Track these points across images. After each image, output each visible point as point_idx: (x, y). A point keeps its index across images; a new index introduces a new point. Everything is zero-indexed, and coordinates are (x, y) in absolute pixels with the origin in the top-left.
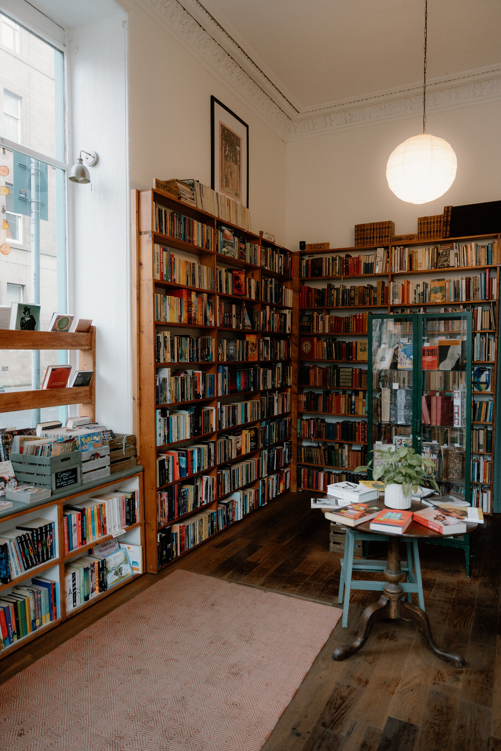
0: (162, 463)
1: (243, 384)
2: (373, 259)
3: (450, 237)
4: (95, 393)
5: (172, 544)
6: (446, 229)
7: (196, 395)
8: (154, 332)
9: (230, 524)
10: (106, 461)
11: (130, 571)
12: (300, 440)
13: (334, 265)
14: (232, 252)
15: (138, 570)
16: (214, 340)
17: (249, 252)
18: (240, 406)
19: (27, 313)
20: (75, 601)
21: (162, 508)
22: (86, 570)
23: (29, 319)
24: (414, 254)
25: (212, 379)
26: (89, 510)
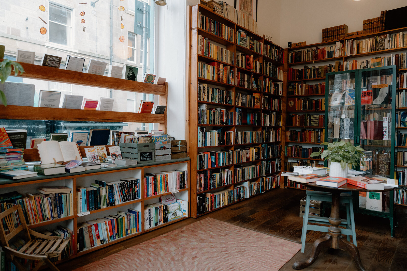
0: (201, 157)
1: (251, 121)
2: (333, 49)
3: (385, 30)
4: (167, 118)
5: (206, 203)
6: (382, 25)
7: (222, 122)
8: (198, 83)
9: (241, 200)
10: (169, 151)
11: (181, 215)
12: (287, 158)
13: (309, 54)
14: (246, 44)
15: (186, 214)
16: (233, 93)
17: (256, 46)
18: (249, 133)
19: (131, 71)
20: (150, 224)
21: (200, 182)
22: (156, 209)
23: (132, 74)
24: (360, 43)
25: (231, 115)
26: (159, 177)
